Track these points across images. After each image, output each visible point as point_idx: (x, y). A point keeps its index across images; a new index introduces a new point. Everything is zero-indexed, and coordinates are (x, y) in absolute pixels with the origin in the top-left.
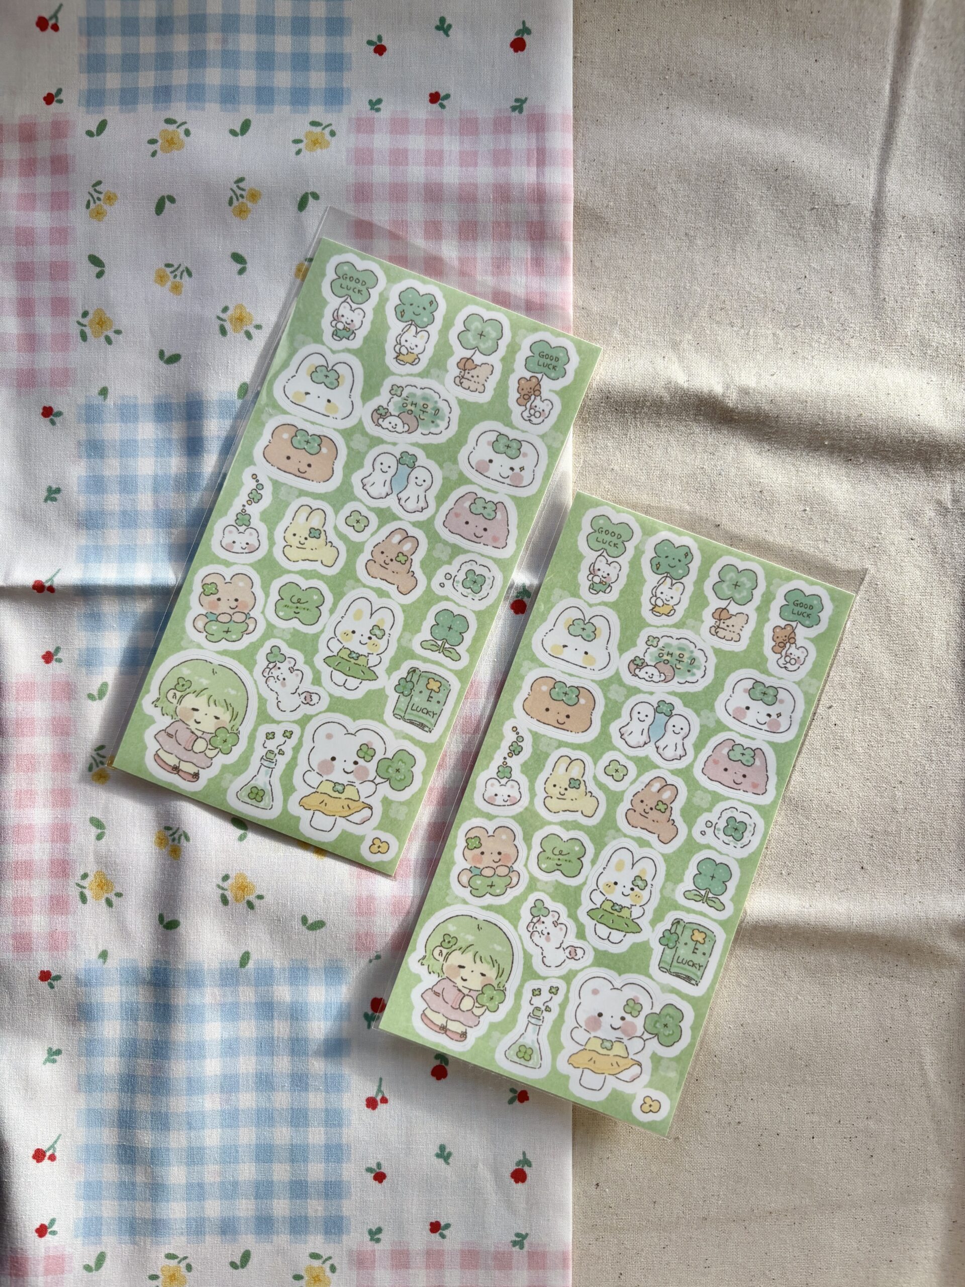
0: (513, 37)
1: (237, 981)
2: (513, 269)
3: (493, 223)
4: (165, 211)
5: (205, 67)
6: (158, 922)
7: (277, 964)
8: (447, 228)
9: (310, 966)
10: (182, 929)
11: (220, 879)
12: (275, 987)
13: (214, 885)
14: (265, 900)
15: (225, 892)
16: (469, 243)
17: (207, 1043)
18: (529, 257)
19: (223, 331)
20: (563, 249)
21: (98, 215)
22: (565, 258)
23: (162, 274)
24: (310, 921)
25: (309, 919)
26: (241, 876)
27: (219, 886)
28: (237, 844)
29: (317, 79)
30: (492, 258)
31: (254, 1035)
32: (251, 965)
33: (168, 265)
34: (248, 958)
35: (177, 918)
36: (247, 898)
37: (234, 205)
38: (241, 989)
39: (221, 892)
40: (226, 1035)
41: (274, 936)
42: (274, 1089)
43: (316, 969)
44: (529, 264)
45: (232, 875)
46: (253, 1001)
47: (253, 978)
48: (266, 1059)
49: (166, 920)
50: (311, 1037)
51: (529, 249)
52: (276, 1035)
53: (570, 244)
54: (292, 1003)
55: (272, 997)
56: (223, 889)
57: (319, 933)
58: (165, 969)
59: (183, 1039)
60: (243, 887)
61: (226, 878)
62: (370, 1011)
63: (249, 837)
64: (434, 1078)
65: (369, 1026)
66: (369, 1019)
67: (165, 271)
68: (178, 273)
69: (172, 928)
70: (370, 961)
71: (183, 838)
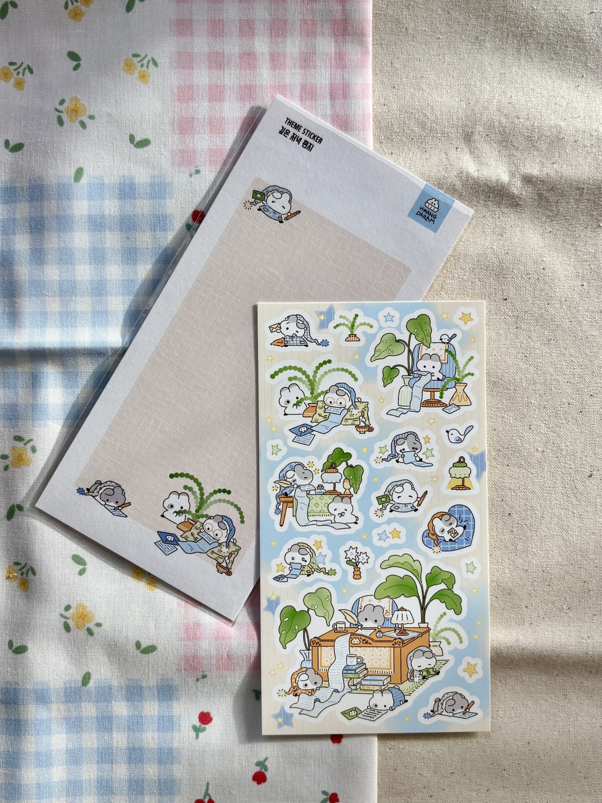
1: (80, 698)
2: (318, 63)
3: (301, 21)
4: (9, 15)
6: (7, 647)
7: (115, 683)
8: (260, 27)
9: (144, 685)
10: (30, 654)
11: (63, 608)
12: (114, 703)
13: (58, 614)
14: (103, 627)
15: (68, 621)
16: (280, 40)
17: (53, 753)
18: (333, 52)
19: (61, 122)
20: (363, 44)
22: (365, 53)
23: (6, 71)
24: (143, 646)
25: (142, 644)
26: (81, 606)
27: (62, 615)
28: (77, 577)
30: (300, 53)
31: (96, 746)
32: (91, 684)
33: (12, 64)
34: (89, 679)
35: (25, 644)
36: (87, 626)
37: (69, 9)
38: (83, 705)
39: (64, 620)
40: (70, 746)
41: (111, 658)
42: (113, 793)
43: (149, 688)
44: (333, 58)
45: (74, 605)
46: (94, 715)
47: (93, 695)
48: (107, 767)
49: (15, 645)
50: (146, 746)
51: (333, 44)
52: (115, 745)
53: (370, 40)
54: (129, 717)
55: (111, 712)
56: (66, 617)
57: (151, 656)
58: (15, 689)
59: (32, 750)
60: (83, 616)
61: (68, 608)
62: (198, 724)
63: (88, 571)
64: (255, 783)
65: (197, 737)
66: (197, 730)
67: (8, 69)
68: (21, 70)
69: (20, 653)
70: (198, 680)
71: (30, 572)
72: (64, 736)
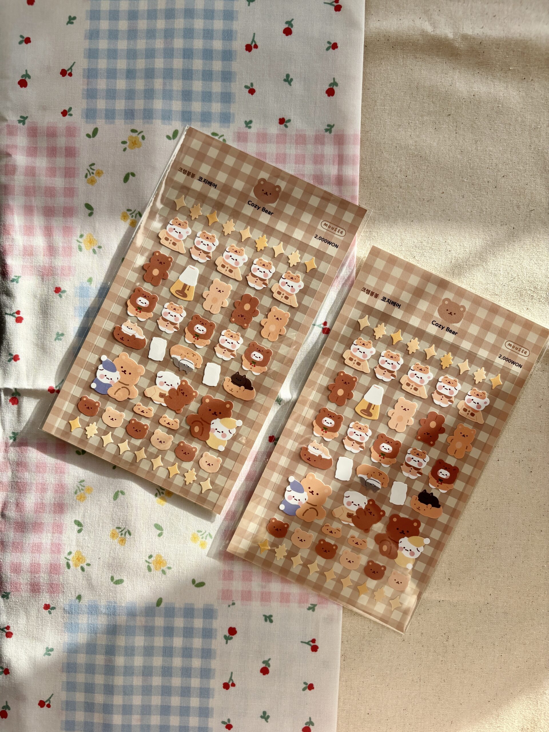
0: (327, 87)
1: (155, 614)
4: (129, 181)
5: (153, 99)
6: (110, 580)
7: (177, 605)
9: (195, 607)
10: (124, 584)
11: (147, 557)
12: (175, 618)
13: (144, 560)
14: (173, 569)
15: (150, 565)
17: (136, 648)
21: (92, 182)
23: (125, 215)
24: (197, 582)
26: (159, 556)
27: (146, 561)
28: (157, 537)
29: (216, 107)
31: (162, 645)
32: (162, 605)
33: (129, 210)
34: (161, 602)
35: (122, 578)
36: (162, 568)
38: (156, 618)
39: (147, 564)
40: (146, 644)
41: (175, 590)
42: (172, 676)
43: (198, 611)
45: (154, 555)
46: (163, 625)
47: (163, 612)
48: (168, 659)
49: (116, 579)
50: (194, 647)
52: (175, 646)
54: (184, 628)
55: (173, 624)
56: (149, 563)
57: (201, 589)
58: (114, 606)
60: (160, 562)
61: (150, 557)
62: (228, 635)
63: (164, 534)
64: (262, 674)
65: (227, 643)
66: (227, 639)
67: (127, 213)
68: (134, 215)
69: (119, 584)
70: (229, 606)
71: (127, 533)
72: (143, 638)
